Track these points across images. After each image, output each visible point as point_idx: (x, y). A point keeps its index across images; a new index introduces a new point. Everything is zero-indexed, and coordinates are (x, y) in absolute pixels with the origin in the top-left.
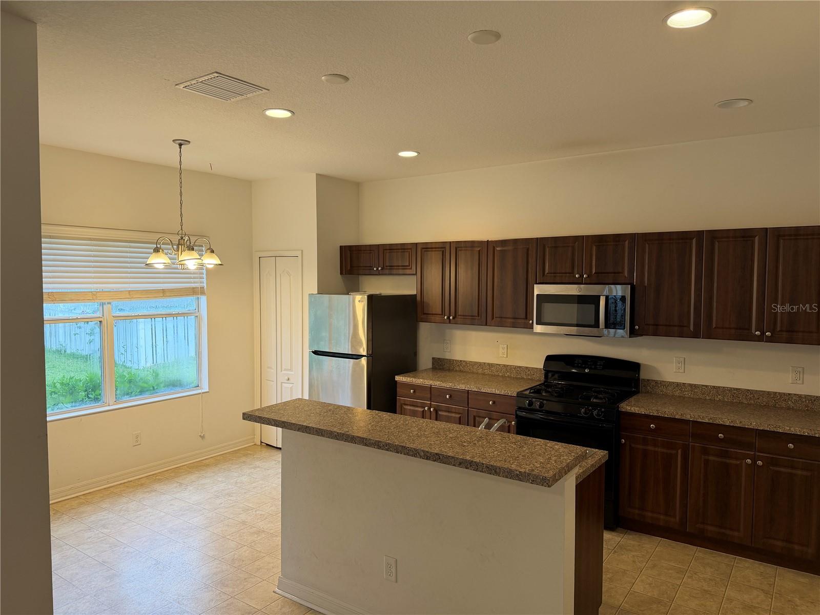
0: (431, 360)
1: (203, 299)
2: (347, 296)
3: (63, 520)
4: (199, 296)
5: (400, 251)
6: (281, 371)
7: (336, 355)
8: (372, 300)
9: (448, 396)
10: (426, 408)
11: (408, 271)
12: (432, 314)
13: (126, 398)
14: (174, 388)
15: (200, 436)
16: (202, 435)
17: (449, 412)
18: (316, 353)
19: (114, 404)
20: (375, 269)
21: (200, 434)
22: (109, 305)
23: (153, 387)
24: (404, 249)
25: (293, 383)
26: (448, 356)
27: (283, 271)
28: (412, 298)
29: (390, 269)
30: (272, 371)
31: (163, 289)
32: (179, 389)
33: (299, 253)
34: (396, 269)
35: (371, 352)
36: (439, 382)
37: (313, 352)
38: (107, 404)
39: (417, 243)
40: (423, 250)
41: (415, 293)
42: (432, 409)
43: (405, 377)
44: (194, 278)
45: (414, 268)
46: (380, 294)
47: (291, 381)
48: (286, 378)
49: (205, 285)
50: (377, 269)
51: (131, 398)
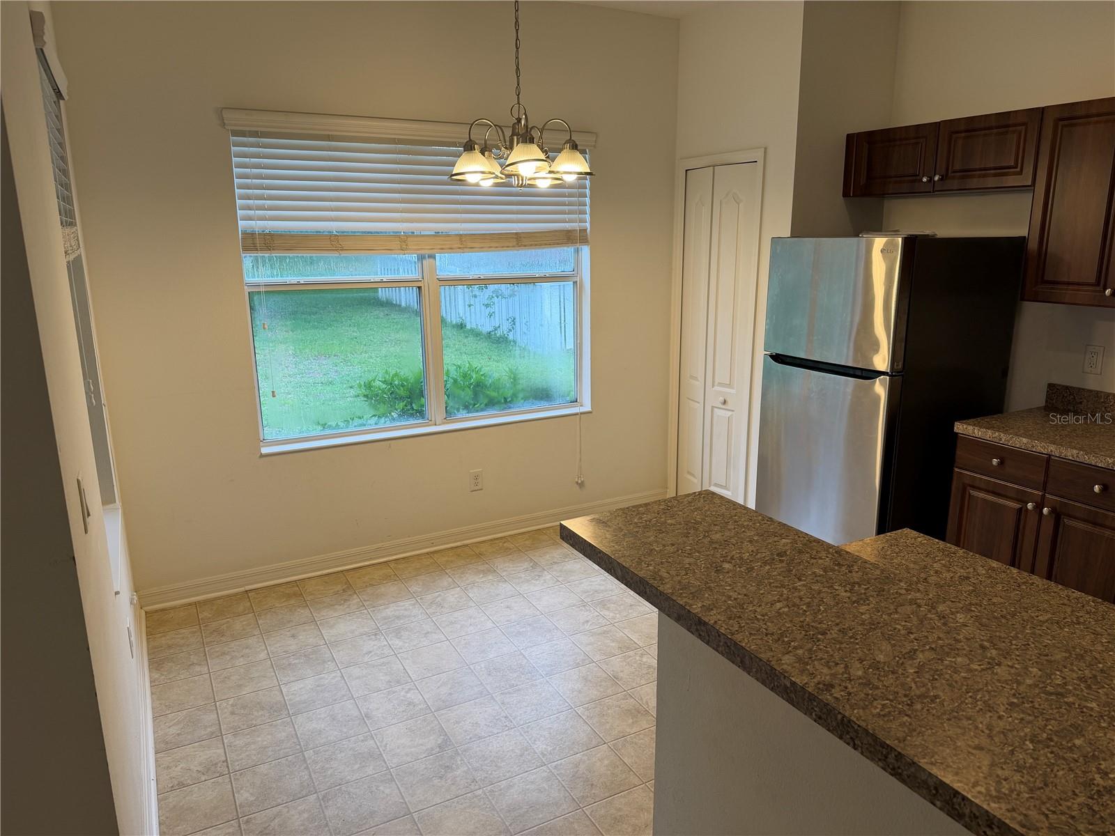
0: (1045, 389)
1: (586, 251)
2: (857, 239)
3: (349, 607)
4: (578, 245)
5: (995, 131)
6: (713, 386)
7: (821, 366)
8: (914, 246)
9: (1097, 488)
10: (1030, 506)
11: (1011, 181)
12: (1069, 284)
13: (463, 414)
14: (537, 402)
15: (577, 483)
16: (580, 482)
17: (1095, 524)
18: (778, 358)
19: (444, 423)
20: (925, 180)
21: (577, 480)
22: (431, 260)
23: (505, 399)
24: (1008, 126)
25: (733, 411)
26: (1092, 384)
27: (727, 195)
28: (1018, 244)
29: (963, 177)
30: (697, 383)
31: (516, 233)
32: (544, 404)
33: (758, 155)
34: (980, 176)
35: (900, 366)
36: (1075, 452)
37: (772, 356)
38: (433, 422)
39: (1043, 108)
40: (1061, 123)
41: (1022, 231)
42: (1045, 510)
43: (981, 427)
44: (570, 213)
45: (1028, 170)
46: (933, 236)
47: (728, 406)
48: (721, 399)
49: (588, 225)
50: (931, 180)
51: (470, 415)
